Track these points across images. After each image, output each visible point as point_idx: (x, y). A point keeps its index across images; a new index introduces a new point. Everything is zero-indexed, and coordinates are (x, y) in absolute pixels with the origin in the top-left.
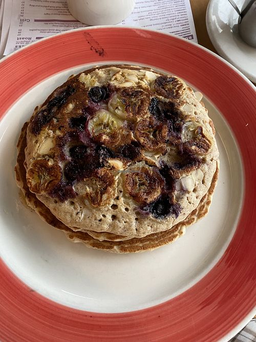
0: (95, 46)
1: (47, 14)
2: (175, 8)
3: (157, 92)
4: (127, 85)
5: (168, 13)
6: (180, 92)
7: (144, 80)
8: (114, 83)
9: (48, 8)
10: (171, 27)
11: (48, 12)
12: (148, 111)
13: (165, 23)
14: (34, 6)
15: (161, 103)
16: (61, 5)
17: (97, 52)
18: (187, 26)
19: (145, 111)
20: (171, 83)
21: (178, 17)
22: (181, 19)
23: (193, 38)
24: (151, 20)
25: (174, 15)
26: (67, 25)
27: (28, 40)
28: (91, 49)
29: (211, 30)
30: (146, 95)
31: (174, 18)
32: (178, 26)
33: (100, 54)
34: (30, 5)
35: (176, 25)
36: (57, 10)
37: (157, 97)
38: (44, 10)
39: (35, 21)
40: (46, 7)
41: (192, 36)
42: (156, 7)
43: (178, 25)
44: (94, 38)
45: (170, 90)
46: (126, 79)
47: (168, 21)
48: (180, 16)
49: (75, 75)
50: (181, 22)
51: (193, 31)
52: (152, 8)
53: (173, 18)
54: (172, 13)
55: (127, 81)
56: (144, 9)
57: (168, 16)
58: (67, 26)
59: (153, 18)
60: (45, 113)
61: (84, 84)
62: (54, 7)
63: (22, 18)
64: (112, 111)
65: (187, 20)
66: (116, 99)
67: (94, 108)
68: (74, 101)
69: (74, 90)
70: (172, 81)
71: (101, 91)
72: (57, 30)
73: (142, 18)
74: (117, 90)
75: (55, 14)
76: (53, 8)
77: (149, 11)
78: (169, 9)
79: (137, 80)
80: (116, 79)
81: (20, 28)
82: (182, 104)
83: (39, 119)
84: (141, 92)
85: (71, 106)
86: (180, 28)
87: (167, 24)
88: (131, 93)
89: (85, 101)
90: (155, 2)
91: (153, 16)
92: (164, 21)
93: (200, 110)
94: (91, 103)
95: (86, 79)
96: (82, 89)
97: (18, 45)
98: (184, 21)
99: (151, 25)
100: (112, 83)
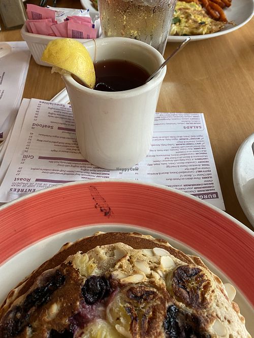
0: (101, 203)
1: (55, 151)
2: (195, 155)
3: (175, 294)
4: (135, 279)
5: (188, 161)
6: (207, 296)
7: (159, 271)
8: (118, 274)
9: (57, 144)
10: (191, 179)
11: (57, 148)
12: (163, 330)
13: (184, 172)
14: (42, 141)
15: (180, 314)
16: (71, 141)
17: (102, 211)
18: (210, 179)
19: (158, 331)
20: (194, 278)
21: (198, 167)
22: (202, 170)
23: (217, 197)
24: (167, 167)
25: (194, 164)
26: (74, 165)
27: (26, 182)
28: (96, 207)
29: (240, 193)
30: (161, 298)
31: (195, 167)
32: (199, 179)
33: (106, 215)
34: (38, 140)
35: (197, 177)
36: (66, 146)
37: (175, 304)
38: (52, 146)
39: (40, 158)
40: (55, 142)
41: (216, 193)
42: (174, 152)
43: (199, 176)
44: (101, 194)
45: (194, 290)
46: (135, 269)
47: (187, 171)
48: (201, 167)
49: (71, 244)
50: (202, 173)
51: (217, 188)
52: (170, 152)
53: (193, 167)
54: (192, 161)
55: (135, 272)
56: (160, 153)
57: (187, 164)
58: (74, 167)
59: (170, 165)
60: (19, 315)
61: (77, 272)
62: (63, 143)
63: (26, 154)
64: (111, 322)
65: (209, 173)
66: (118, 302)
67: (85, 315)
68: (61, 300)
69: (64, 279)
70: (196, 274)
71: (100, 285)
72: (62, 171)
73: (158, 163)
74: (122, 286)
75: (62, 151)
76: (62, 145)
77: (166, 155)
78: (189, 155)
79: (149, 271)
80: (121, 267)
81: (21, 166)
82: (212, 321)
83: (7, 324)
84: (153, 293)
85: (55, 309)
86: (202, 181)
87: (185, 174)
88: (139, 295)
89: (76, 303)
90: (173, 146)
91: (169, 162)
92: (183, 169)
93: (237, 329)
94: (84, 307)
95: (82, 262)
96: (74, 280)
97: (13, 187)
98: (206, 173)
99: (168, 173)
100: (115, 273)
